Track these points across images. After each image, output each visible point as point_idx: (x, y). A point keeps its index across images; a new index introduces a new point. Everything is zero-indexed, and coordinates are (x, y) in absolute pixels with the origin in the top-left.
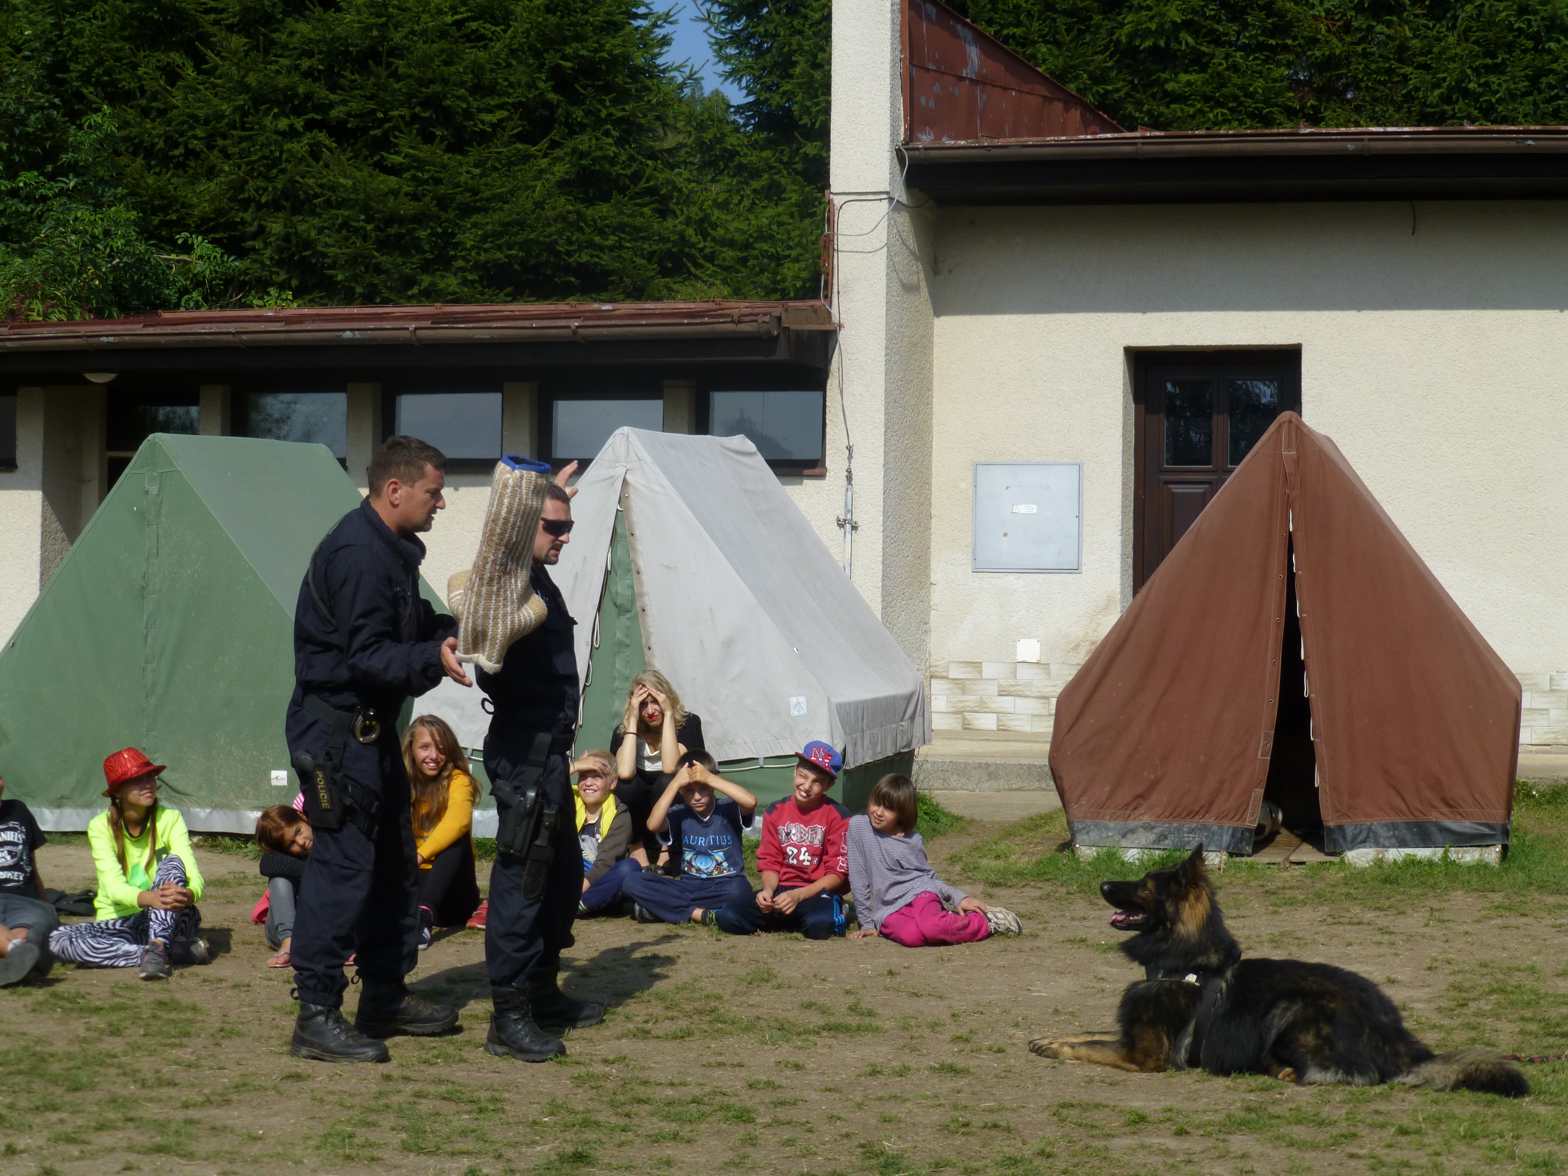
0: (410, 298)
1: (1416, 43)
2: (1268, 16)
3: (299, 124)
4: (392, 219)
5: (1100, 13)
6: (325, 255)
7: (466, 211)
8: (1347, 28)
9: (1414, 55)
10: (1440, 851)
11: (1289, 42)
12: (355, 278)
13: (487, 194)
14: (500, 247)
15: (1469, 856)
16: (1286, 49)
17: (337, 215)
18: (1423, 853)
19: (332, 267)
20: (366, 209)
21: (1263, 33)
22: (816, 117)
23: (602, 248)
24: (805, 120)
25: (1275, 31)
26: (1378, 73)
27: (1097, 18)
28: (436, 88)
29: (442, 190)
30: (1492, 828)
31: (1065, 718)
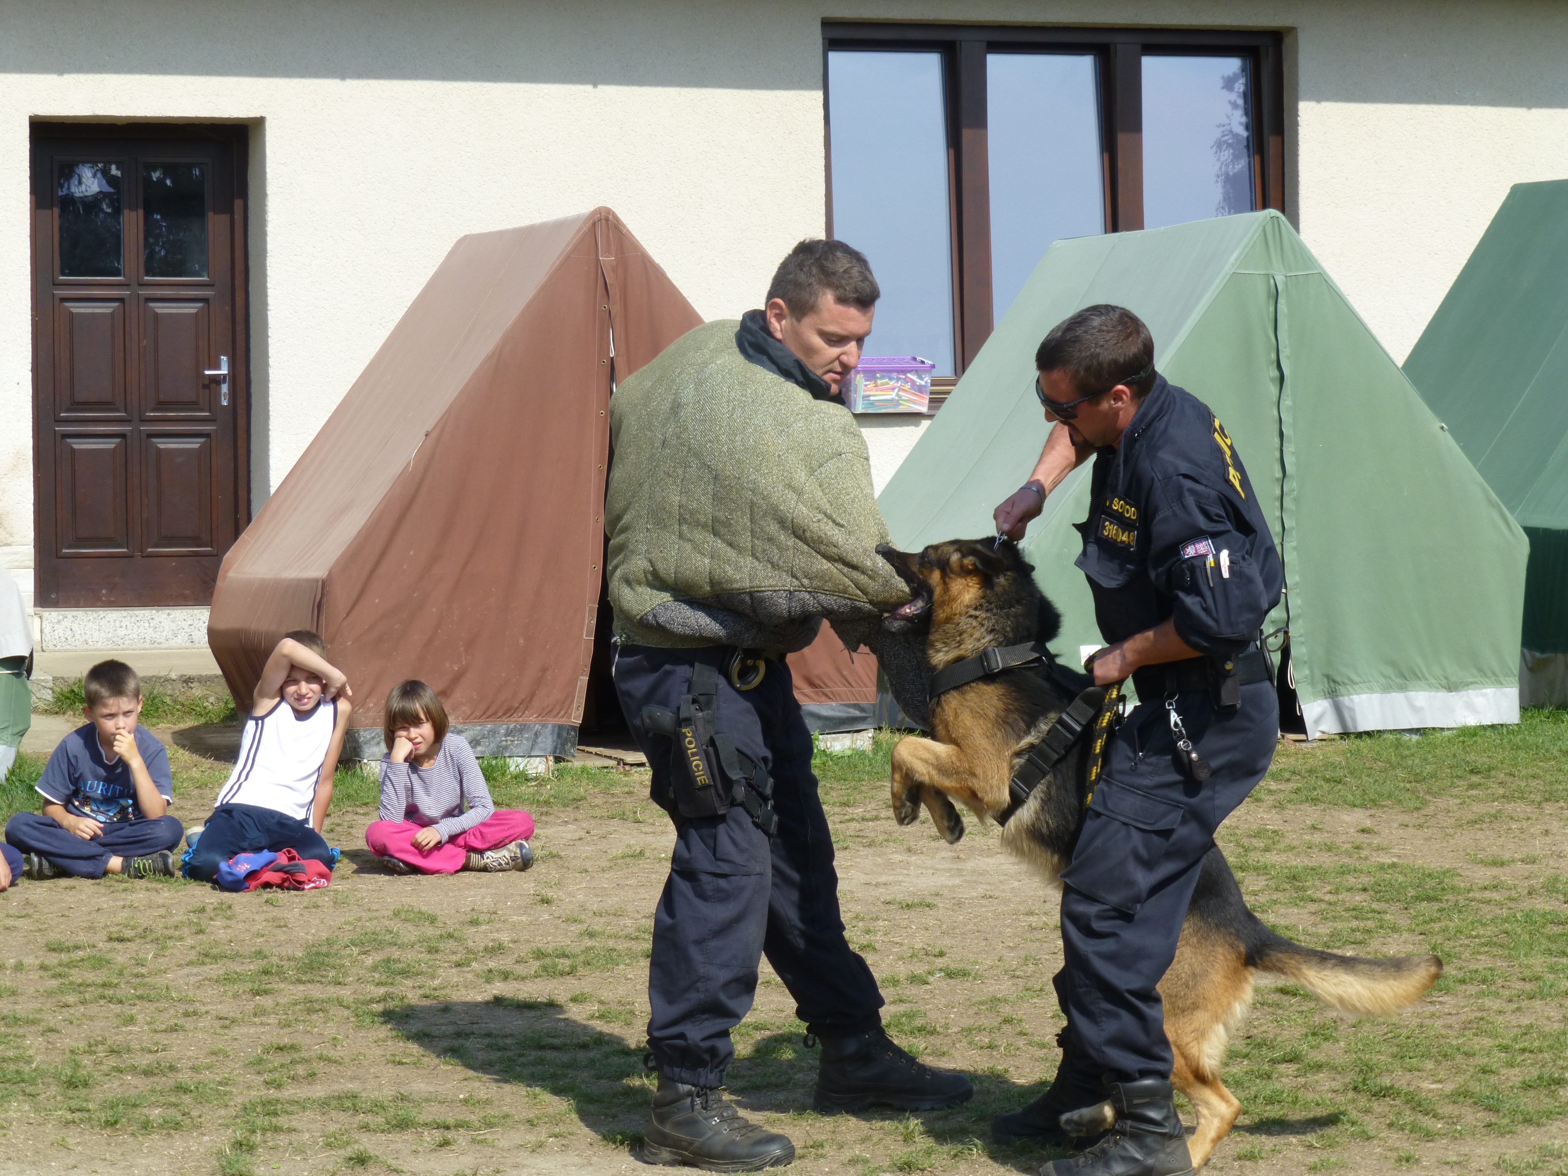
15: (841, 744)
30: (862, 709)
31: (341, 598)
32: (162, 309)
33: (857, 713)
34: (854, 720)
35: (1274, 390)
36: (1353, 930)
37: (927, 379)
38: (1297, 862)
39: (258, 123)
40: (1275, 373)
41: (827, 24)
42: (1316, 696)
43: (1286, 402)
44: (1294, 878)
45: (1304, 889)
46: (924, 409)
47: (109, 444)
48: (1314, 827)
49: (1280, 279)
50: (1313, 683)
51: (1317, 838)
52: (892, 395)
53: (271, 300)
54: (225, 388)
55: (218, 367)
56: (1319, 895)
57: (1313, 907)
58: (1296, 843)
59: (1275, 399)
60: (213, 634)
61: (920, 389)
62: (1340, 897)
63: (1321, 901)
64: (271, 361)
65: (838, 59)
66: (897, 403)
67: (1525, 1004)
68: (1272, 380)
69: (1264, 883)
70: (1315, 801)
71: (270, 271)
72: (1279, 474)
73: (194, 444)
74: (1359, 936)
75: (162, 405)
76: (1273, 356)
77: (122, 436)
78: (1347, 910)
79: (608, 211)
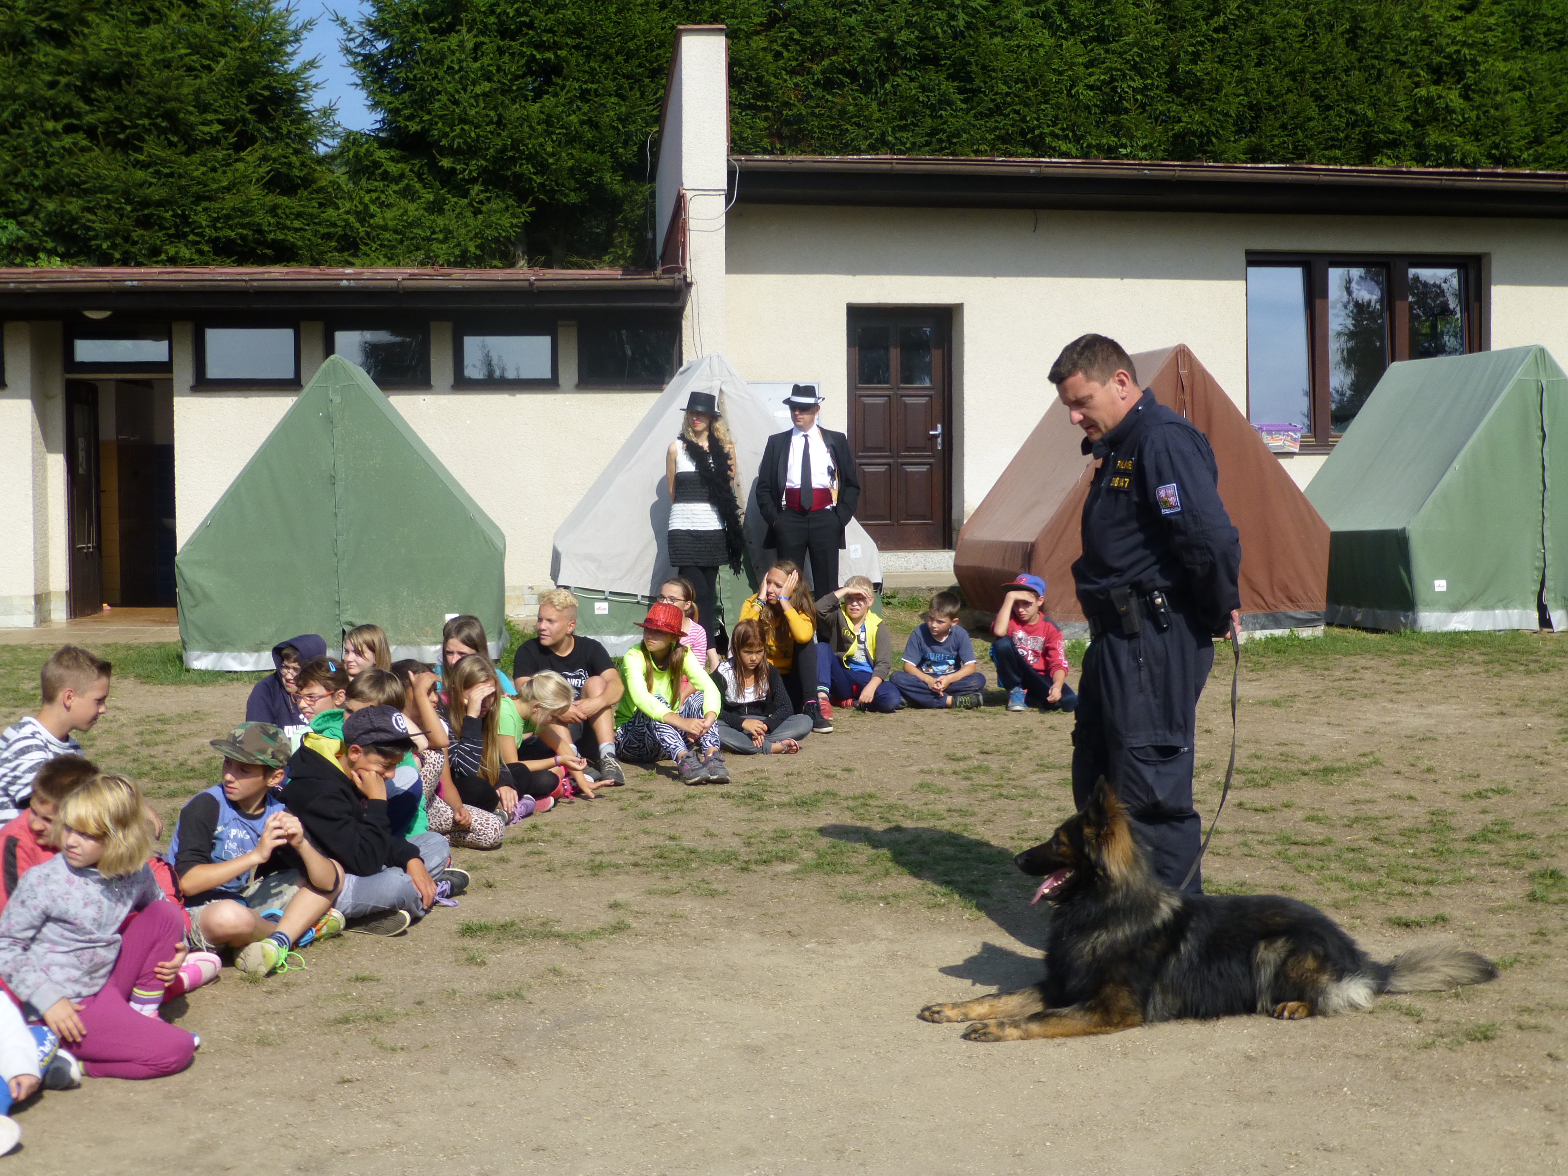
0: (157, 262)
1: (851, 108)
2: (758, 86)
3: (59, 127)
4: (146, 203)
5: (648, 77)
6: (89, 229)
7: (199, 198)
8: (809, 96)
9: (852, 117)
10: (1287, 632)
11: (770, 104)
12: (114, 246)
13: (215, 186)
14: (231, 228)
15: (1306, 633)
16: (767, 109)
17: (102, 199)
18: (1278, 632)
19: (95, 237)
20: (127, 195)
21: (753, 98)
22: (453, 140)
23: (289, 229)
24: (444, 142)
25: (765, 96)
26: (826, 127)
27: (647, 81)
28: (173, 105)
29: (183, 182)
30: (1318, 614)
31: (1042, 552)
32: (908, 400)
33: (1316, 617)
34: (1314, 620)
35: (1540, 442)
37: (1299, 435)
39: (959, 307)
40: (1541, 434)
41: (1248, 253)
42: (1557, 608)
43: (1546, 449)
46: (1297, 450)
47: (882, 469)
49: (1544, 383)
50: (1556, 600)
52: (1281, 443)
53: (966, 396)
54: (939, 440)
55: (936, 430)
59: (1540, 446)
60: (958, 569)
61: (1295, 440)
64: (965, 427)
65: (1251, 270)
66: (1282, 447)
68: (1539, 436)
71: (965, 381)
72: (1541, 488)
73: (924, 469)
75: (908, 449)
76: (1540, 424)
77: (889, 464)
79: (1185, 346)
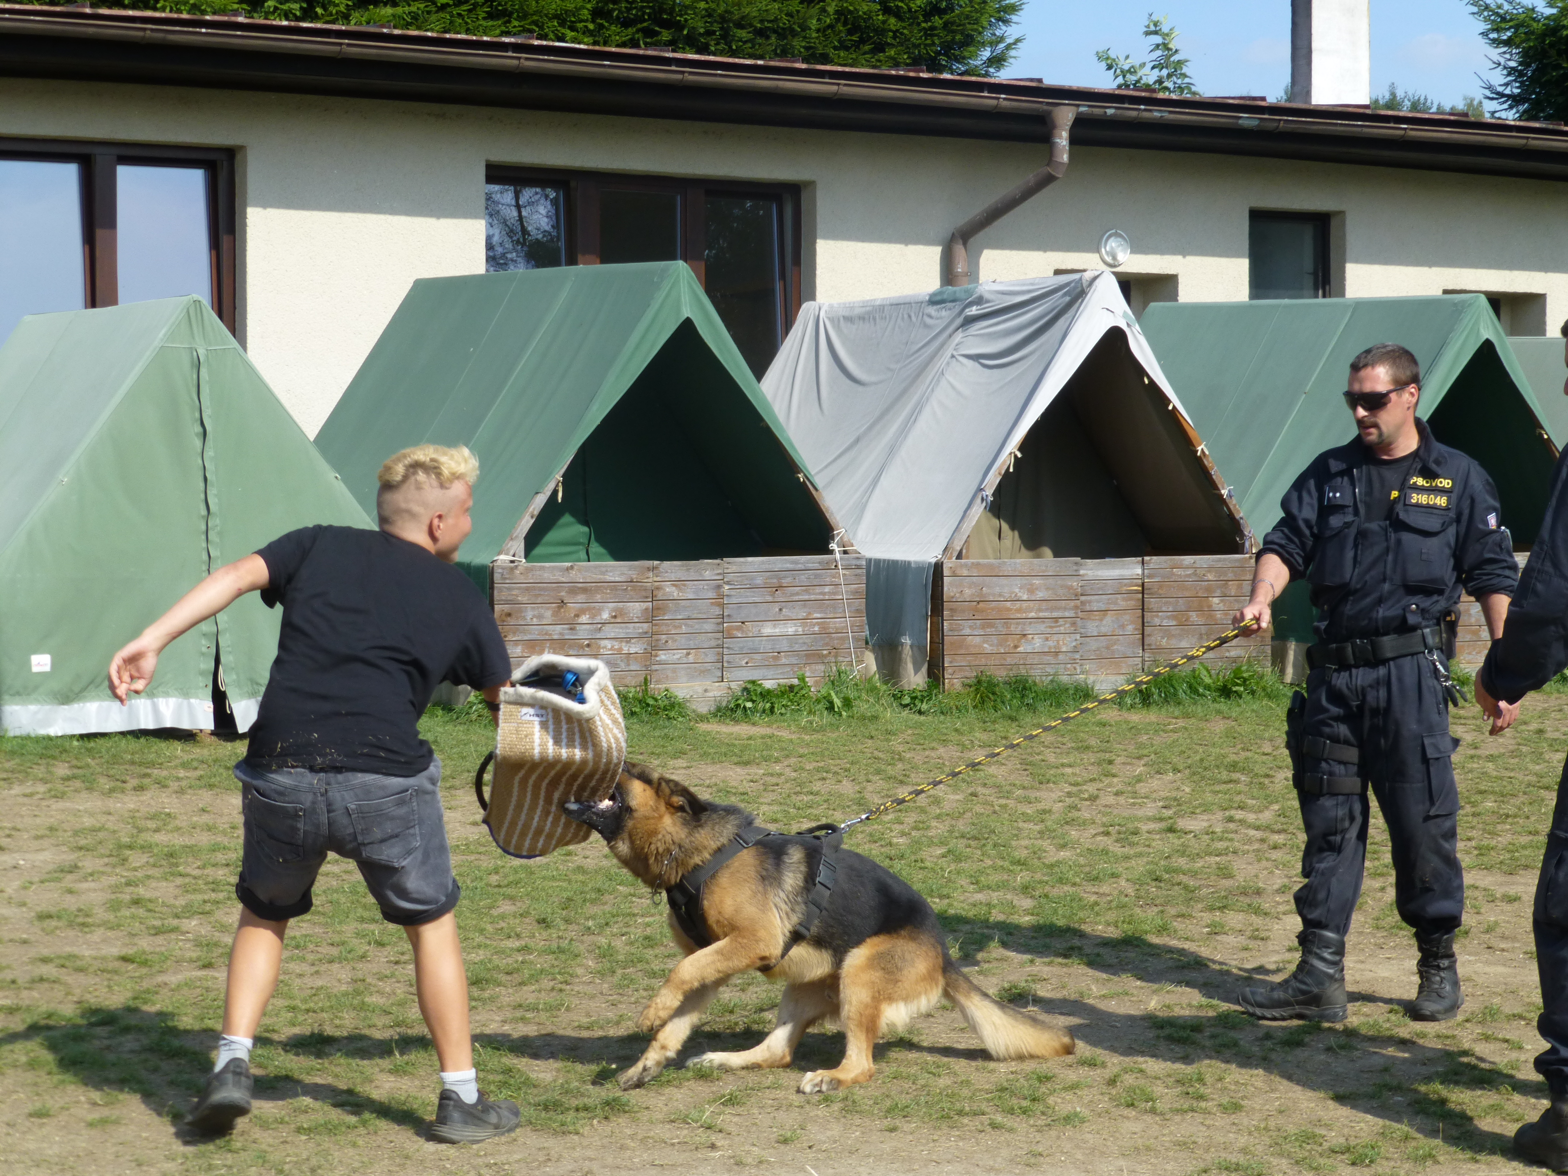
35: (198, 443)
36: (205, 902)
38: (178, 841)
40: (200, 429)
43: (209, 453)
44: (171, 855)
45: (177, 865)
48: (203, 810)
49: (202, 352)
50: (240, 685)
51: (205, 819)
56: (189, 870)
57: (179, 881)
58: (184, 824)
59: (200, 451)
62: (206, 872)
63: (188, 875)
67: (323, 968)
68: (197, 435)
69: (145, 860)
70: (211, 786)
72: (204, 512)
74: (208, 907)
76: (197, 415)
78: (207, 884)
